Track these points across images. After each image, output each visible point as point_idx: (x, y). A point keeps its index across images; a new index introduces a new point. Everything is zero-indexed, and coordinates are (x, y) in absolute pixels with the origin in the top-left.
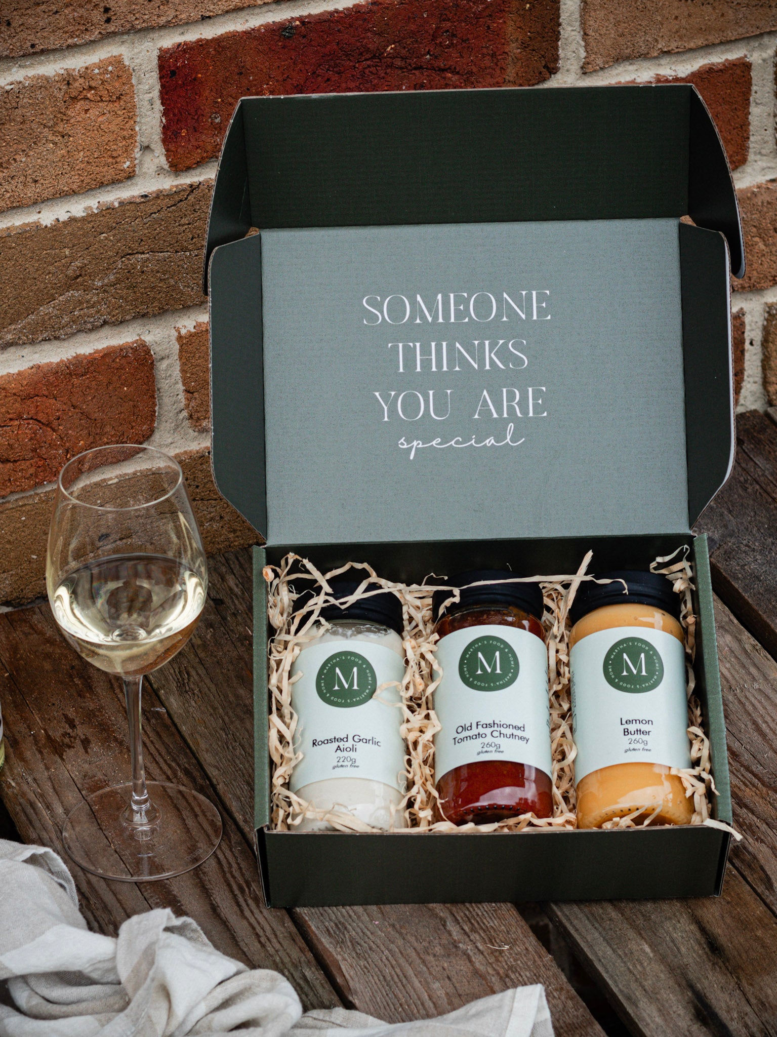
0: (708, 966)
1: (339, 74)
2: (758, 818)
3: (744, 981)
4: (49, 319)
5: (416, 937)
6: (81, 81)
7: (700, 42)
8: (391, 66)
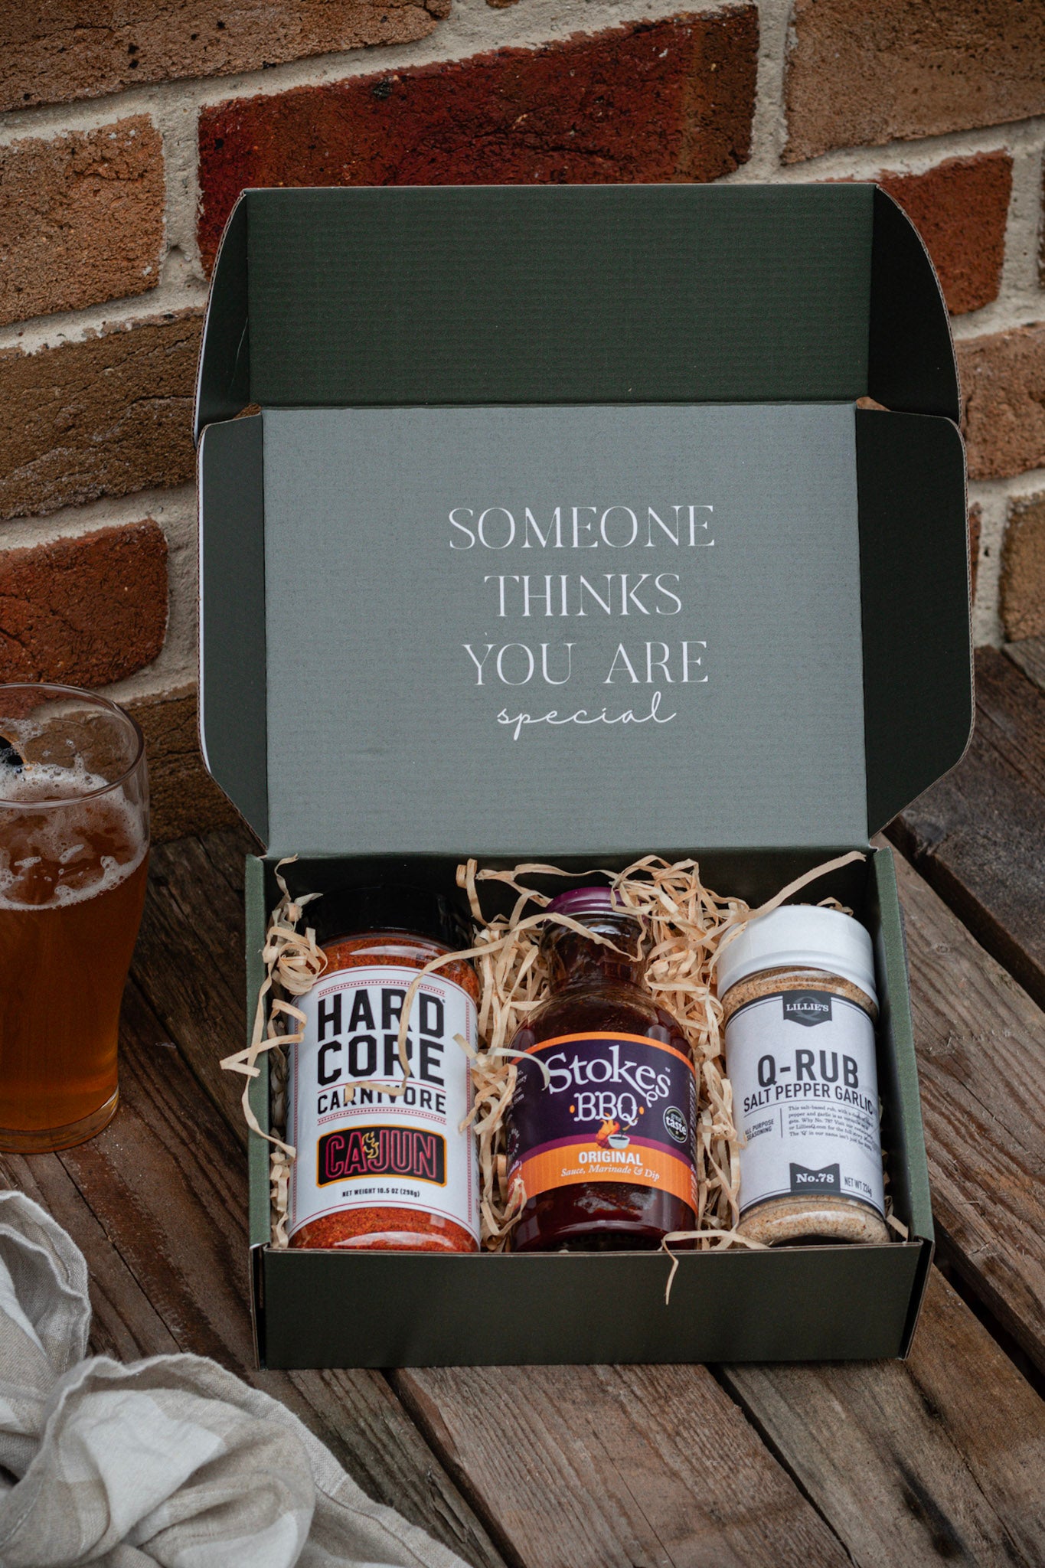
1: (449, 152)
4: (26, 487)
5: (546, 1375)
6: (91, 148)
7: (945, 126)
8: (520, 144)
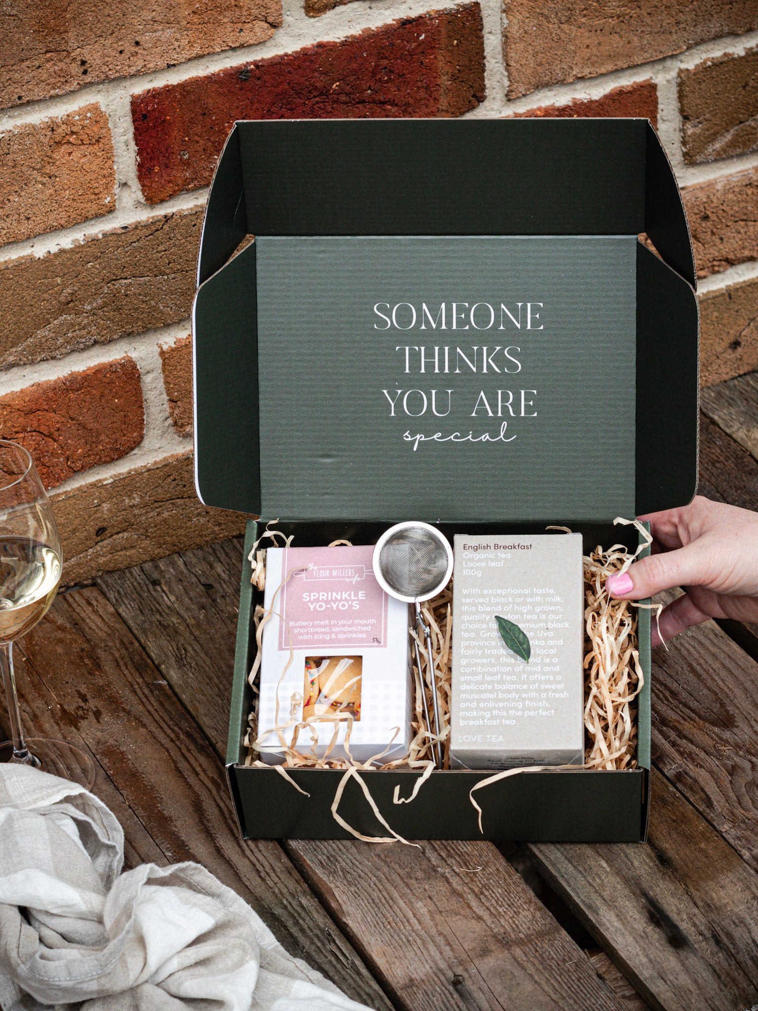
0: (659, 875)
1: (291, 110)
2: (697, 747)
3: (691, 887)
4: (46, 341)
5: (399, 864)
6: (64, 127)
7: (610, 67)
8: (337, 101)
